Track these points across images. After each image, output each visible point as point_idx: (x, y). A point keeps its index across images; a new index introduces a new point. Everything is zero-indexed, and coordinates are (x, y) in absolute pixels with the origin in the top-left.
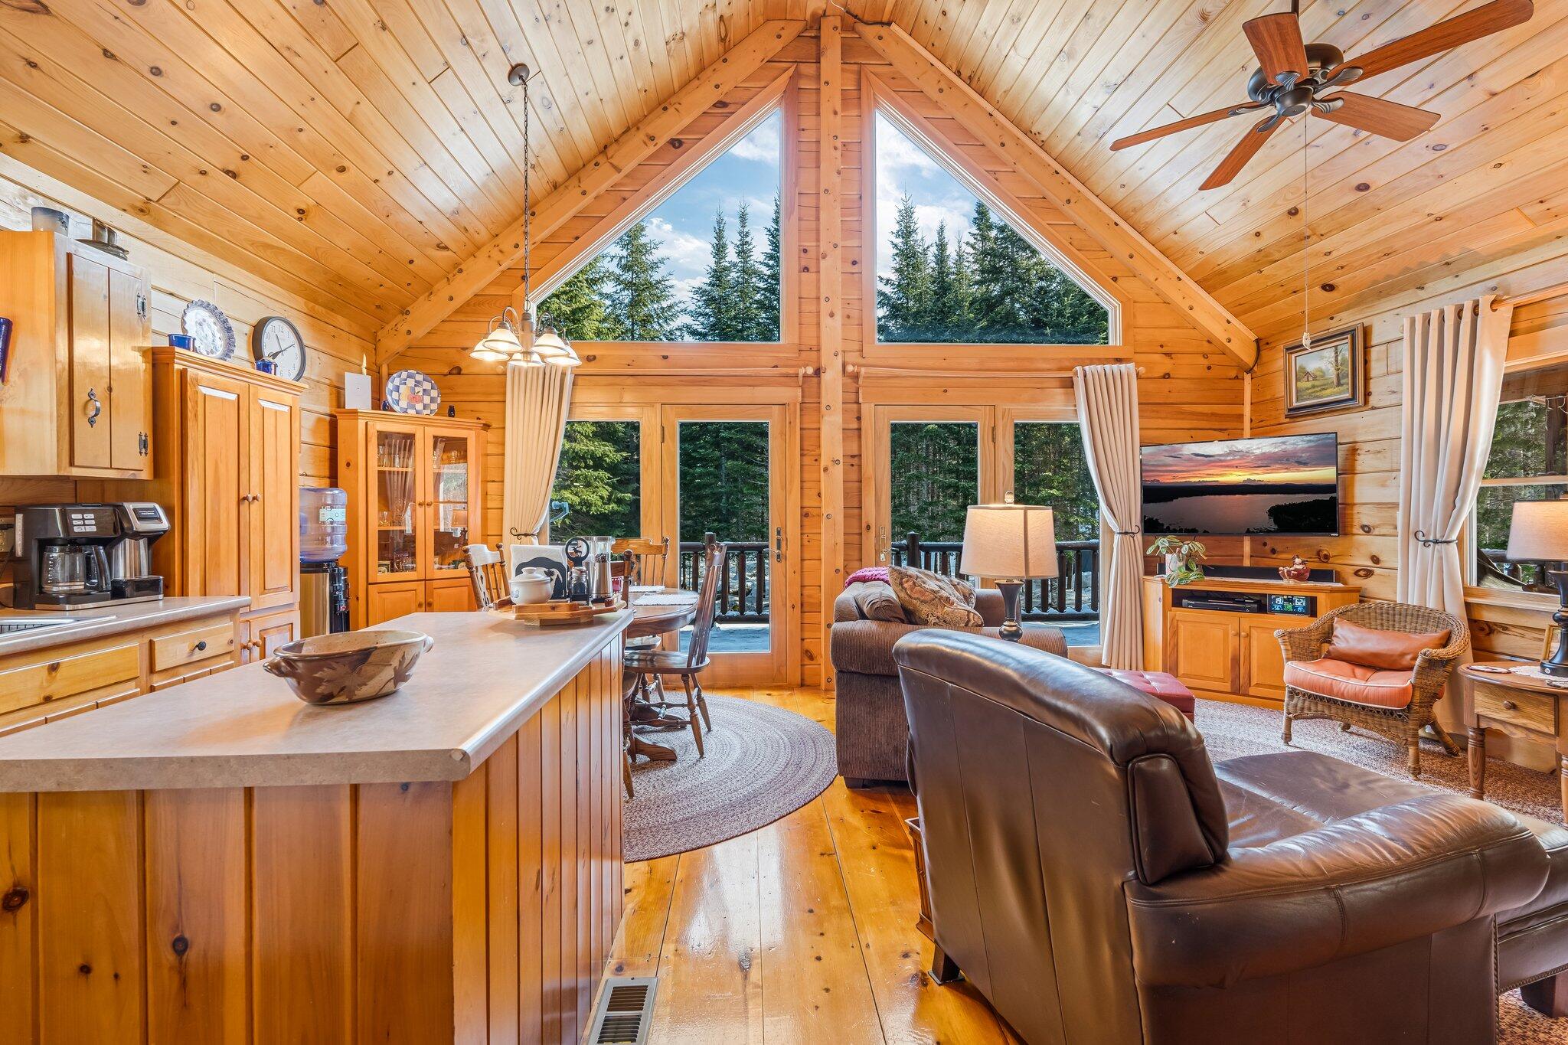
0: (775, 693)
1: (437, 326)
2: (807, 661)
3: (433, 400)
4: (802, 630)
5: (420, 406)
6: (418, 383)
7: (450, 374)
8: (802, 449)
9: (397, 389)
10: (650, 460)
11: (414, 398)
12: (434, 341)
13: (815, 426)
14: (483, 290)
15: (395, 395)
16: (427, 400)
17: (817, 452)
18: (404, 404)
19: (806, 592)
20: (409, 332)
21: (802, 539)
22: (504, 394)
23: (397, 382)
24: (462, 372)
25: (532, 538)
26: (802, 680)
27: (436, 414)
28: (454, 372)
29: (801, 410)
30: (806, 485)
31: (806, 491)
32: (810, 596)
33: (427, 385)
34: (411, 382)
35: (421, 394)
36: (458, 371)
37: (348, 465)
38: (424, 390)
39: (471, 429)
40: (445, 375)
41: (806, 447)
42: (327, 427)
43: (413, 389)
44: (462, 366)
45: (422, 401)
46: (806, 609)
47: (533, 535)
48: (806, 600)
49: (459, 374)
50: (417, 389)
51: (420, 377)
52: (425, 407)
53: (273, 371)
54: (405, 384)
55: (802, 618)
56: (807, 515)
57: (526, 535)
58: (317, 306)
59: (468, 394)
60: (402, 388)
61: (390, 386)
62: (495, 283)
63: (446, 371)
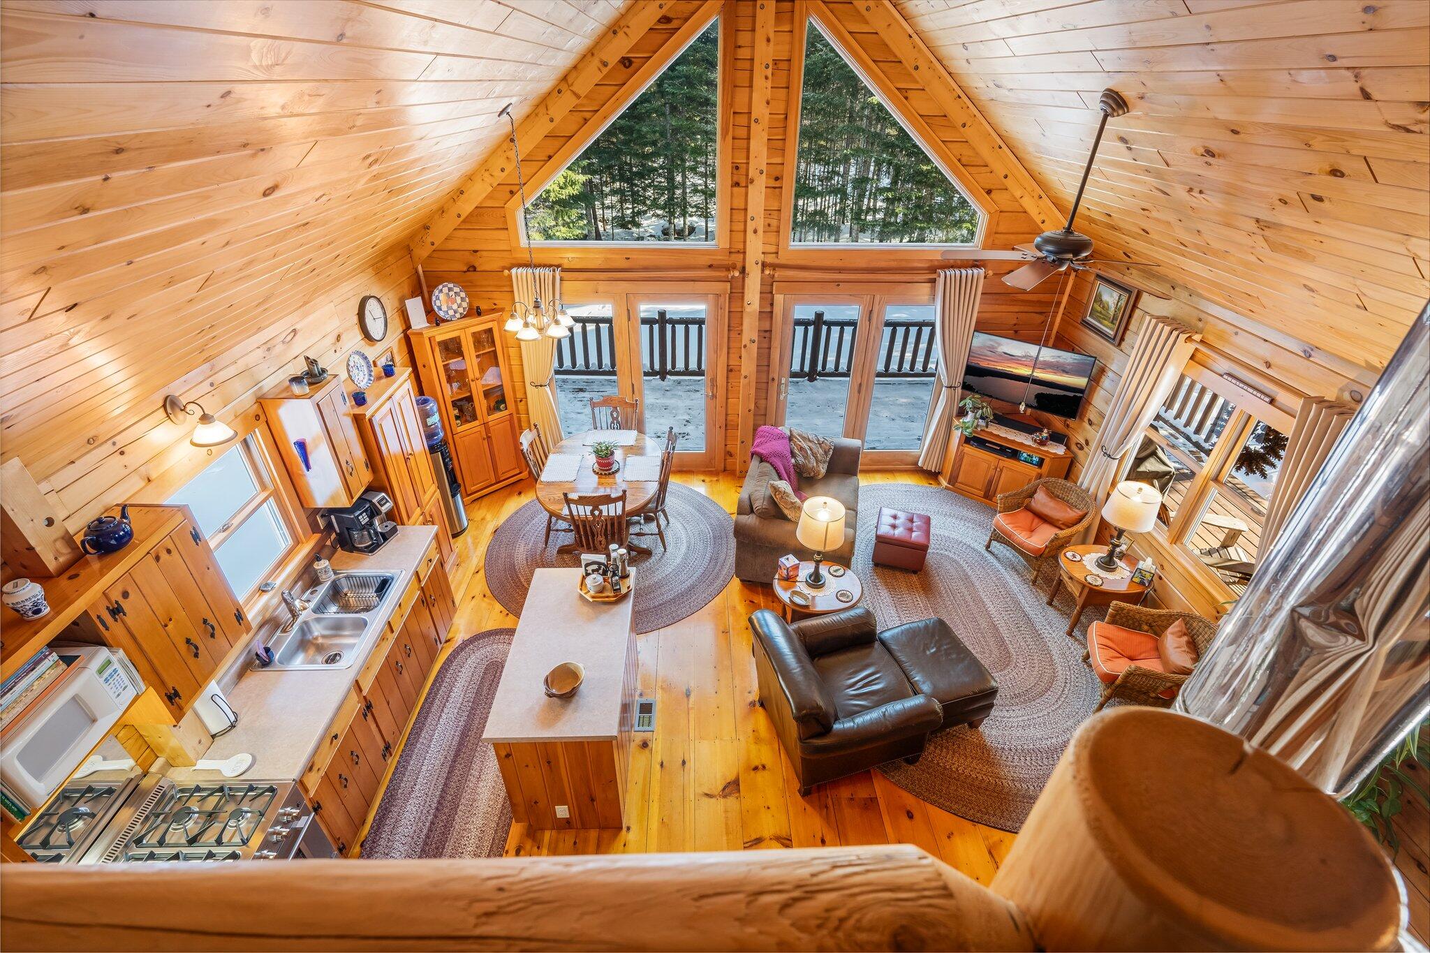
0: (707, 479)
1: (451, 233)
2: (728, 457)
3: (463, 299)
4: (726, 440)
5: (455, 306)
6: (450, 290)
7: (468, 271)
8: (729, 326)
9: (438, 298)
10: (621, 333)
11: (450, 301)
12: (452, 245)
13: (740, 310)
14: (481, 203)
15: (439, 305)
16: (459, 300)
17: (740, 329)
18: (445, 308)
19: (729, 418)
20: (433, 244)
21: (727, 386)
22: (512, 286)
23: (437, 294)
24: (477, 270)
25: (545, 388)
26: (725, 467)
27: (468, 312)
28: (471, 269)
29: (730, 298)
30: (731, 351)
31: (731, 355)
32: (732, 421)
33: (457, 290)
34: (445, 290)
35: (454, 296)
37: (424, 366)
38: (455, 293)
39: (494, 321)
40: (465, 272)
41: (732, 325)
42: (403, 342)
43: (448, 294)
44: (476, 265)
45: (456, 302)
46: (728, 428)
47: (545, 385)
48: (729, 423)
49: (475, 270)
50: (451, 293)
51: (449, 285)
52: (459, 305)
54: (442, 293)
55: (726, 433)
56: (731, 370)
57: (541, 386)
59: (485, 286)
60: (442, 297)
61: (434, 298)
62: (489, 197)
63: (465, 269)
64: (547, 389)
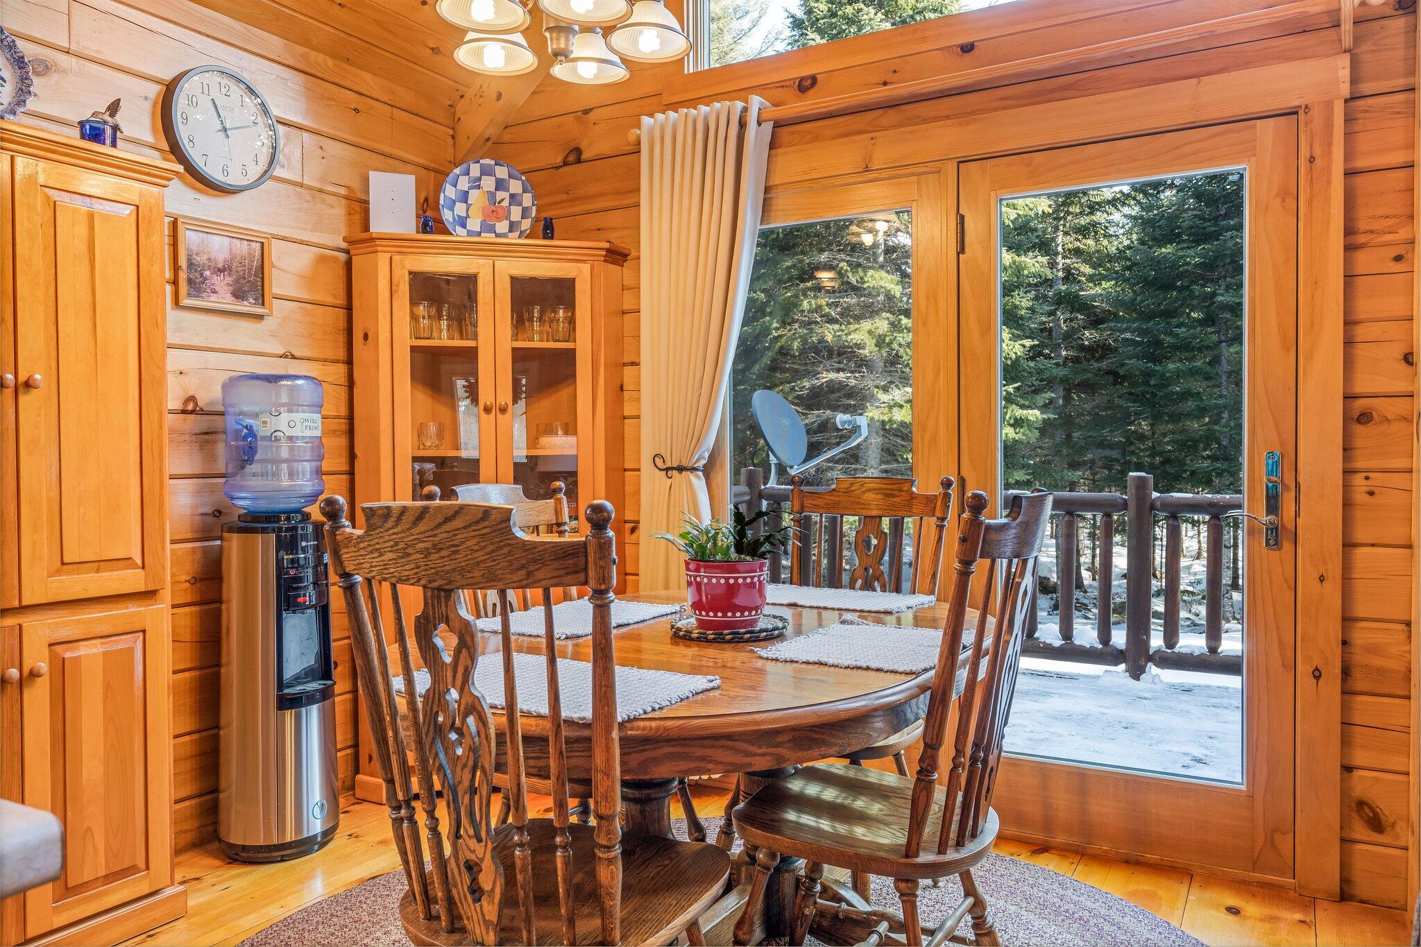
0: (1251, 908)
2: (1360, 831)
3: (525, 213)
4: (1346, 742)
5: (502, 227)
6: (500, 185)
7: (565, 164)
8: (1349, 231)
9: (464, 197)
10: (933, 297)
11: (494, 211)
13: (1399, 158)
15: (460, 209)
16: (516, 213)
17: (1403, 234)
18: (474, 224)
19: (1361, 635)
20: (499, 96)
21: (1347, 488)
23: (463, 184)
24: (585, 156)
25: (692, 477)
26: (1345, 881)
27: (528, 237)
28: (571, 160)
29: (1349, 119)
30: (1360, 332)
31: (1360, 351)
32: (1373, 650)
33: (515, 187)
34: (488, 183)
35: (505, 203)
36: (575, 156)
37: (366, 337)
38: (512, 196)
39: (584, 261)
40: (557, 168)
41: (1362, 225)
43: (491, 196)
45: (508, 217)
46: (1359, 684)
47: (694, 469)
48: (1359, 658)
49: (579, 161)
50: (500, 195)
51: (502, 172)
52: (513, 227)
53: (108, 141)
54: (479, 187)
55: (1345, 708)
56: (1365, 418)
57: (681, 469)
58: (314, 54)
59: (586, 198)
60: (474, 195)
61: (449, 191)
63: (555, 160)
64: (698, 482)
